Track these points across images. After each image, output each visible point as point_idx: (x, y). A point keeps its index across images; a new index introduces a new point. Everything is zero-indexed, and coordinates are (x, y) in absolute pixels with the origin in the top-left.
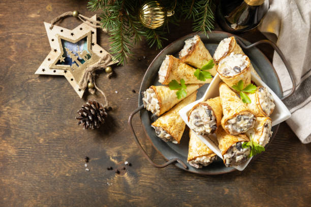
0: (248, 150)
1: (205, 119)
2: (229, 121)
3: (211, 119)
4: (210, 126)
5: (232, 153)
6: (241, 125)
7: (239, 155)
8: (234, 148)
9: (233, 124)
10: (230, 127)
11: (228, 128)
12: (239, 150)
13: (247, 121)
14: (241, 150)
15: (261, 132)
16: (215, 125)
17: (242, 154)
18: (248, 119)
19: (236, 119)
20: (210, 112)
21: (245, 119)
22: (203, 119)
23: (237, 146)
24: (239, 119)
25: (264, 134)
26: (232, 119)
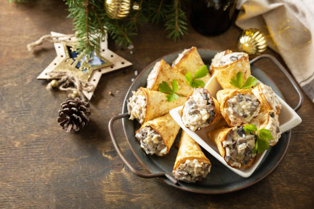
0: (252, 139)
1: (201, 103)
2: (228, 101)
3: (208, 103)
4: (207, 111)
5: (233, 141)
6: (244, 107)
7: (241, 142)
8: (236, 133)
9: (234, 105)
10: (230, 109)
11: (228, 112)
12: (241, 136)
13: (250, 103)
14: (244, 135)
15: (267, 121)
16: (213, 111)
17: (245, 142)
18: (251, 100)
19: (237, 99)
20: (207, 95)
21: (247, 100)
22: (199, 103)
23: (238, 131)
24: (240, 99)
25: (270, 122)
26: (232, 97)
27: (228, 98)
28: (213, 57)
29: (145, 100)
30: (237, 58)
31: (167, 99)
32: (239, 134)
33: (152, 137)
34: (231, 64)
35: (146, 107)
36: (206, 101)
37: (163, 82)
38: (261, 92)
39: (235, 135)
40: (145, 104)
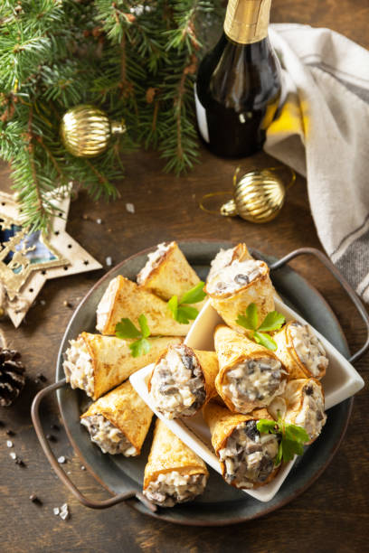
0: (271, 441)
1: (180, 375)
2: (229, 374)
3: (193, 376)
4: (191, 390)
5: (238, 447)
6: (257, 384)
7: (252, 450)
8: (242, 434)
9: (239, 381)
10: (232, 388)
11: (228, 391)
12: (253, 439)
13: (268, 374)
14: (257, 438)
15: (299, 404)
16: (202, 389)
17: (260, 449)
18: (269, 370)
19: (244, 369)
20: (191, 360)
21: (263, 370)
22: (177, 376)
23: (246, 430)
24: (250, 370)
25: (306, 407)
26: (235, 367)
27: (228, 370)
28: (213, 258)
29: (91, 361)
30: (247, 279)
31: (131, 351)
32: (248, 435)
33: (108, 432)
34: (237, 292)
35: (93, 374)
36: (190, 371)
37: (123, 320)
38: (290, 345)
39: (241, 438)
40: (92, 370)
